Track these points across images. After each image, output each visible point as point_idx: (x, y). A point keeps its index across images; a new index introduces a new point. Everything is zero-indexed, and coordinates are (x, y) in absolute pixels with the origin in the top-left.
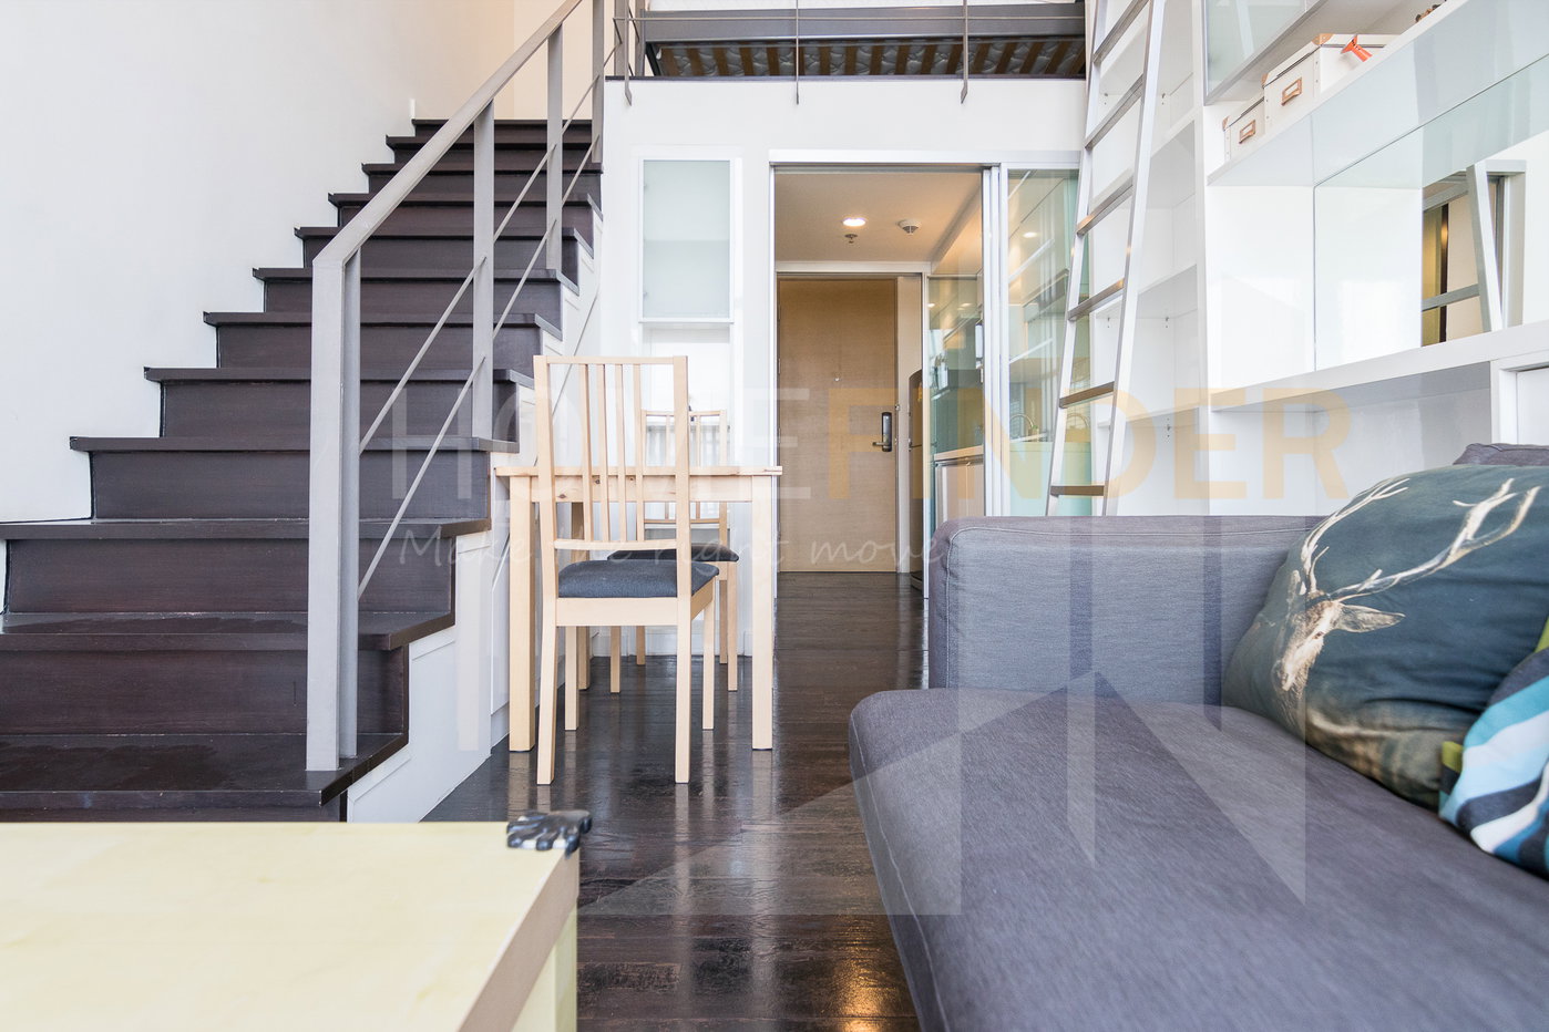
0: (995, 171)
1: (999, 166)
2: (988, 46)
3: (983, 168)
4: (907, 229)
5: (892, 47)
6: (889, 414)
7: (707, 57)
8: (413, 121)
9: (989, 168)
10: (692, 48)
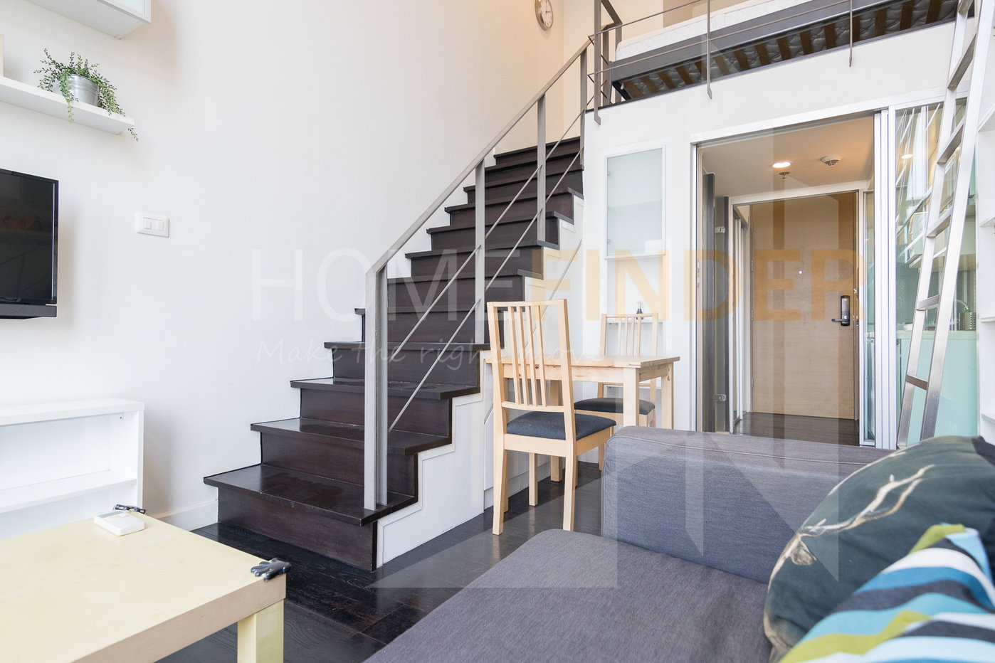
0: (884, 114)
1: (887, 108)
2: (886, 10)
3: (873, 113)
4: (828, 163)
5: (795, 35)
6: (848, 297)
7: (655, 79)
8: (494, 156)
9: (879, 112)
10: (645, 77)
